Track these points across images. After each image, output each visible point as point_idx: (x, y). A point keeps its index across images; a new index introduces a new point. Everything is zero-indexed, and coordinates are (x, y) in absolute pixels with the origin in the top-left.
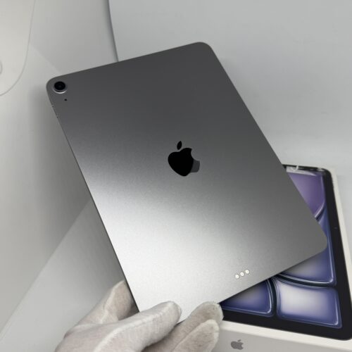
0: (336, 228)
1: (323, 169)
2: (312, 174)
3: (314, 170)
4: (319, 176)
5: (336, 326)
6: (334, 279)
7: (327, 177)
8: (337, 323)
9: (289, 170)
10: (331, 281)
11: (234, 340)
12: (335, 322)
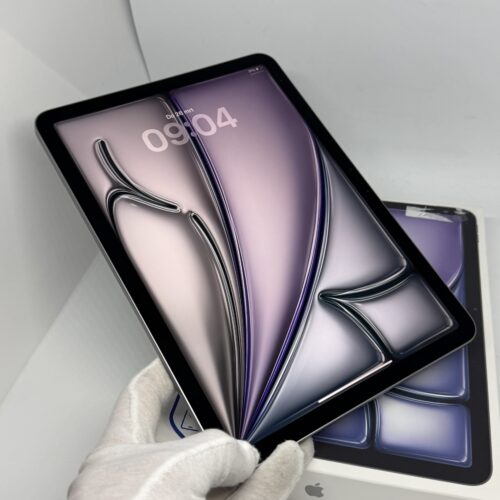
0: (475, 309)
1: (464, 211)
2: (445, 219)
3: (450, 212)
4: (457, 223)
5: (463, 464)
6: (466, 390)
7: (469, 223)
8: (465, 460)
9: (410, 212)
10: (462, 393)
11: (310, 484)
12: (462, 458)
